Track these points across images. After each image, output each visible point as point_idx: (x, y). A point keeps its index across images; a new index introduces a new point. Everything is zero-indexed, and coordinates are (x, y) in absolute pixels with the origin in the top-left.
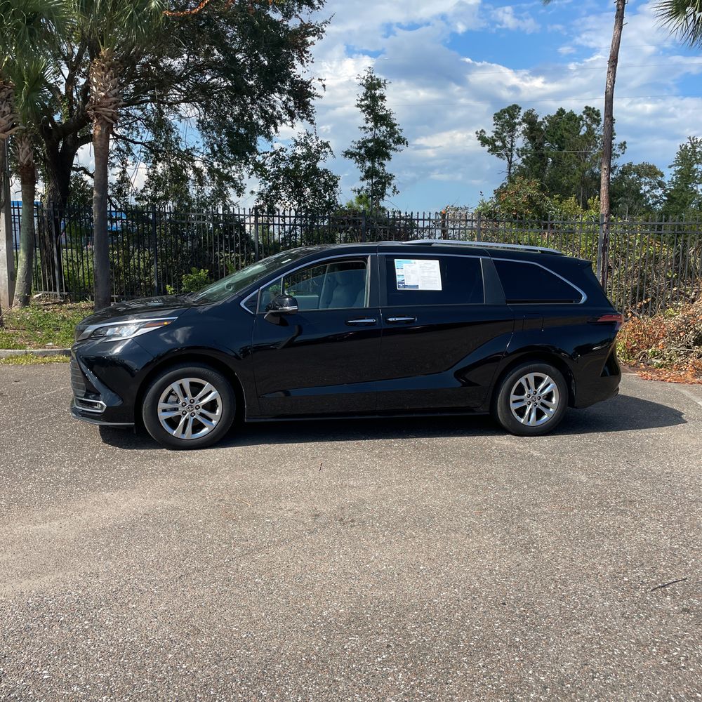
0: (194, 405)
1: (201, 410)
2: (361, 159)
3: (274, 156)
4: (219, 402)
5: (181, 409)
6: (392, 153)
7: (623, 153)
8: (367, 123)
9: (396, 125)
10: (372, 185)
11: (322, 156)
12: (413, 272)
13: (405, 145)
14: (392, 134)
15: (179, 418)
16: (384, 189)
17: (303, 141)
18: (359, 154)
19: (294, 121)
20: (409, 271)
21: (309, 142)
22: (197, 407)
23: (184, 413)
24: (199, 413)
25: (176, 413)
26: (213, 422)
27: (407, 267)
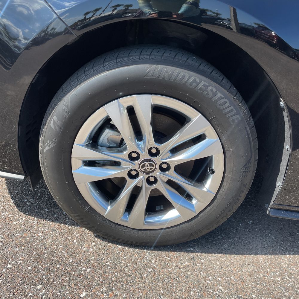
0: (158, 160)
4: (218, 165)
5: (127, 166)
22: (165, 166)
23: (134, 173)
24: (166, 180)
25: (112, 173)
26: (194, 202)
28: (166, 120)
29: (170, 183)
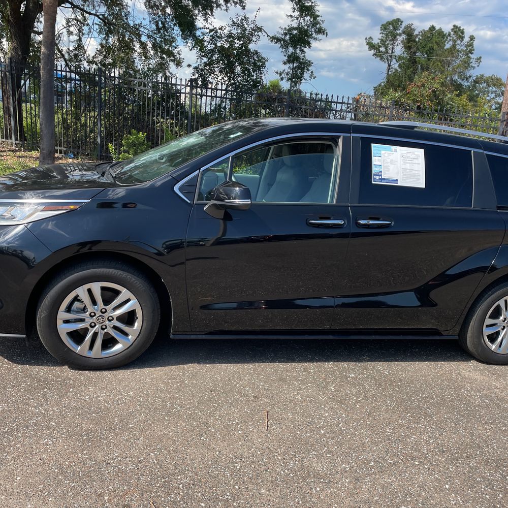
0: (106, 315)
1: (115, 323)
2: (285, 45)
3: (212, 33)
4: (139, 314)
5: (89, 321)
6: (312, 41)
7: (478, 66)
8: (294, 12)
9: (318, 16)
10: (292, 69)
11: (254, 39)
12: (392, 162)
13: (325, 35)
14: (315, 24)
15: (86, 331)
16: (302, 73)
17: (239, 22)
18: (284, 40)
19: (229, 5)
20: (389, 160)
21: (244, 23)
22: (110, 318)
23: (93, 324)
24: (112, 326)
25: (81, 326)
26: (130, 337)
27: (386, 155)
28: (109, 294)
29: (115, 328)
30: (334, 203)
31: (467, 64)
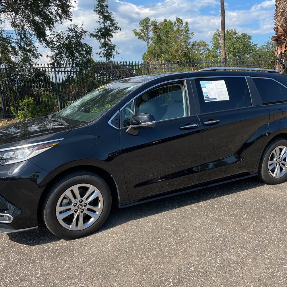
0: (83, 203)
1: (89, 206)
2: (98, 37)
3: (58, 37)
4: (101, 198)
5: (74, 209)
6: (113, 34)
7: (193, 37)
8: (100, 19)
9: (114, 20)
10: (106, 51)
11: (83, 37)
12: (212, 89)
13: (120, 30)
14: (113, 25)
16: (112, 52)
17: (73, 29)
18: (98, 35)
19: (62, 20)
20: (210, 89)
21: (76, 29)
22: (85, 205)
23: (76, 210)
24: (87, 209)
25: (70, 213)
26: (97, 213)
27: (208, 86)
28: (82, 190)
29: (89, 210)
30: (190, 115)
31: (187, 37)
